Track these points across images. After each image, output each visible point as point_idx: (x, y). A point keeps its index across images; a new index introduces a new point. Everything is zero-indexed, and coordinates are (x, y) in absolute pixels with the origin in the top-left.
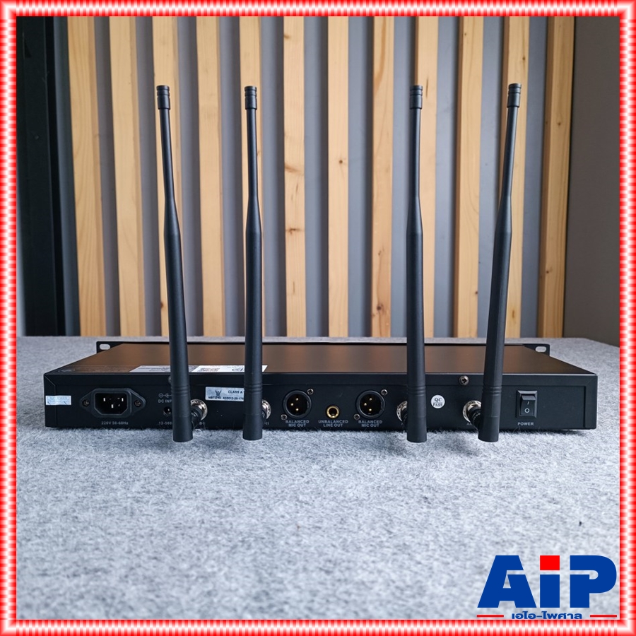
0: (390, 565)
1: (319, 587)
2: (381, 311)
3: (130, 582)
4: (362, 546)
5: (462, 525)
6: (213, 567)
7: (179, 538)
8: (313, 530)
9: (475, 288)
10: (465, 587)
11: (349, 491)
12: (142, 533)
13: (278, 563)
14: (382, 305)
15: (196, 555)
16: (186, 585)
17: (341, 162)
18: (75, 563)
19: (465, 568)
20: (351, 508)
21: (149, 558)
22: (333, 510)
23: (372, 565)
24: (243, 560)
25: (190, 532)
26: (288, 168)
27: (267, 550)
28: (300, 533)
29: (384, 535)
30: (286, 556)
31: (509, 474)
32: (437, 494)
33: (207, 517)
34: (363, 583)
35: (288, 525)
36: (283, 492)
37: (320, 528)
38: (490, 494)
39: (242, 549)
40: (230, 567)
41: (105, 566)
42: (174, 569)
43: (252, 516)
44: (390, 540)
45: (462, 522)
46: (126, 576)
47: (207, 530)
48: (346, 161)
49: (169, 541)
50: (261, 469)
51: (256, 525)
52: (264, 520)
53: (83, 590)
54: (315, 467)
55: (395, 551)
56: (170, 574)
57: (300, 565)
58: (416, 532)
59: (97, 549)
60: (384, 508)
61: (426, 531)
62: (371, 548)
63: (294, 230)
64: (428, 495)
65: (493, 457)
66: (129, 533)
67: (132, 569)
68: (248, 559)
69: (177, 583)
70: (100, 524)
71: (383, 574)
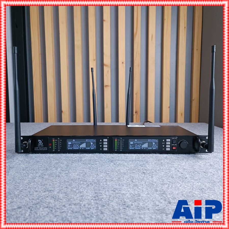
0: (131, 190)
1: (112, 195)
2: (136, 113)
3: (60, 193)
4: (124, 185)
5: (153, 180)
6: (83, 190)
7: (73, 183)
8: (111, 181)
9: (169, 106)
10: (151, 195)
11: (121, 170)
12: (62, 181)
13: (101, 189)
14: (137, 111)
15: (78, 187)
16: (75, 194)
17: (123, 63)
18: (44, 189)
19: (152, 190)
20: (122, 175)
21: (65, 187)
22: (116, 176)
23: (127, 190)
24: (91, 188)
25: (76, 181)
26: (105, 65)
27: (97, 186)
28: (107, 182)
29: (131, 182)
30: (103, 187)
31: (170, 166)
32: (147, 172)
33: (80, 177)
34: (124, 194)
35: (104, 179)
36: (102, 171)
37: (112, 180)
38: (163, 171)
39: (90, 186)
40: (87, 190)
41: (53, 190)
42: (72, 190)
43: (93, 177)
44: (132, 183)
45: (153, 179)
46: (59, 192)
47: (81, 181)
48: (124, 63)
49: (70, 183)
50: (96, 164)
51: (94, 179)
52: (97, 178)
53: (48, 195)
54: (112, 164)
55: (133, 186)
56: (71, 191)
57: (106, 189)
58: (140, 181)
59: (50, 185)
60: (131, 175)
61: (143, 181)
62: (127, 185)
63: (107, 86)
64: (145, 172)
65: (166, 161)
66: (58, 181)
67: (60, 190)
68: (92, 188)
69: (73, 194)
70: (50, 179)
71: (129, 192)
